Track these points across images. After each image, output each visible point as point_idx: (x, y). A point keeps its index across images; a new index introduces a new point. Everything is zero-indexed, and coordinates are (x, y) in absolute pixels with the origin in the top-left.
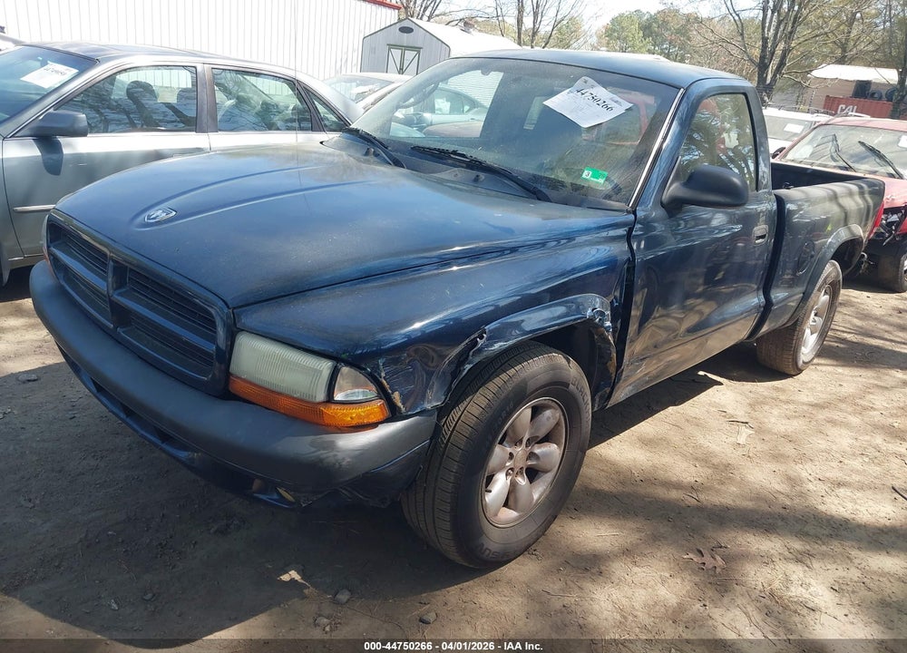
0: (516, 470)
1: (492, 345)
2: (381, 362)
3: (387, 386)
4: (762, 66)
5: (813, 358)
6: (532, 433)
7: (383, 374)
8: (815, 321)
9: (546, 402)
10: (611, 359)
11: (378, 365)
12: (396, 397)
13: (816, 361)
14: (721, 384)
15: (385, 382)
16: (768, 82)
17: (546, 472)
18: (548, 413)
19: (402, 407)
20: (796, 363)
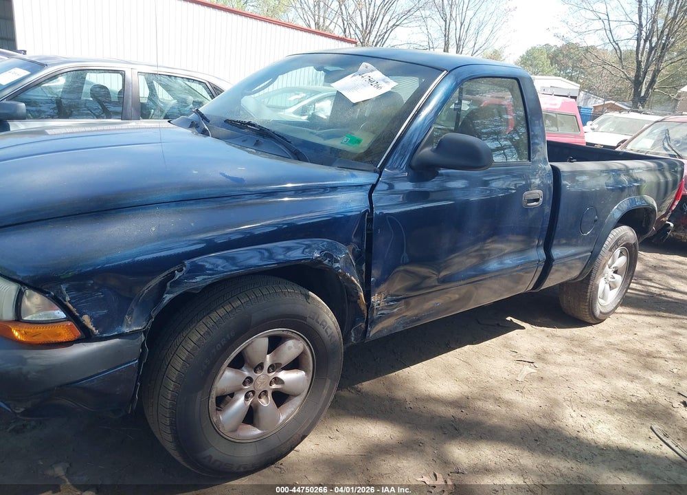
0: (257, 393)
1: (194, 278)
2: (63, 287)
3: (74, 310)
4: (637, 83)
5: (616, 308)
6: (274, 361)
7: (68, 298)
8: (614, 278)
9: (285, 333)
10: (359, 297)
11: (61, 289)
12: (86, 319)
13: (620, 309)
14: (523, 328)
15: (70, 306)
16: (642, 94)
17: (295, 396)
18: (290, 343)
19: (94, 329)
20: (592, 313)
